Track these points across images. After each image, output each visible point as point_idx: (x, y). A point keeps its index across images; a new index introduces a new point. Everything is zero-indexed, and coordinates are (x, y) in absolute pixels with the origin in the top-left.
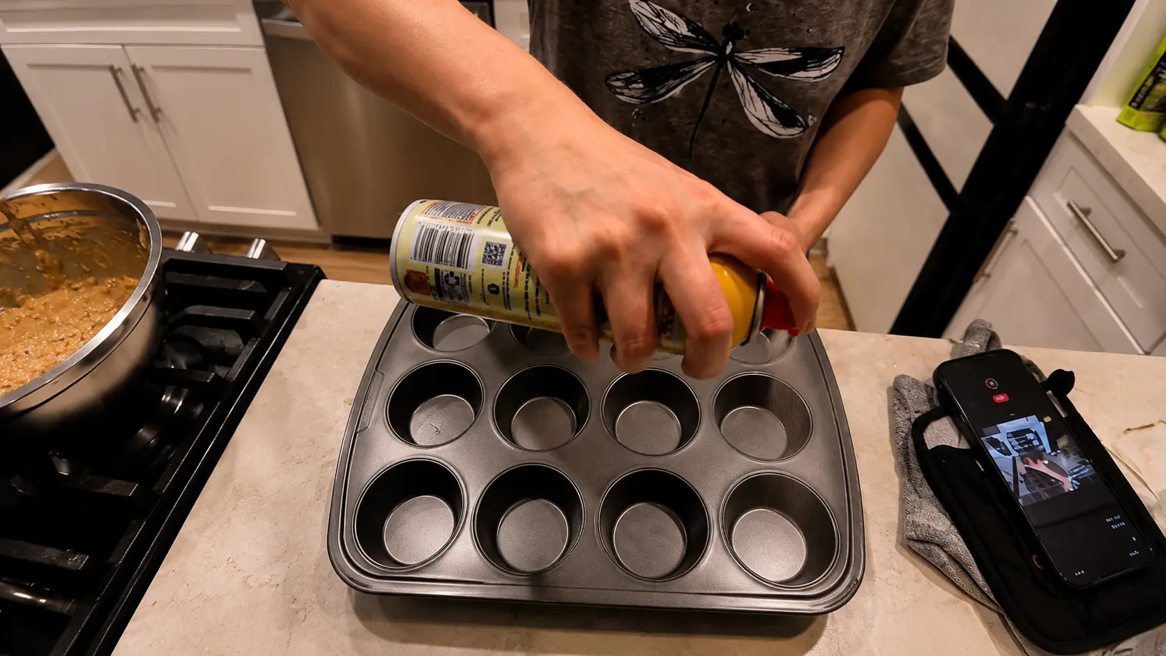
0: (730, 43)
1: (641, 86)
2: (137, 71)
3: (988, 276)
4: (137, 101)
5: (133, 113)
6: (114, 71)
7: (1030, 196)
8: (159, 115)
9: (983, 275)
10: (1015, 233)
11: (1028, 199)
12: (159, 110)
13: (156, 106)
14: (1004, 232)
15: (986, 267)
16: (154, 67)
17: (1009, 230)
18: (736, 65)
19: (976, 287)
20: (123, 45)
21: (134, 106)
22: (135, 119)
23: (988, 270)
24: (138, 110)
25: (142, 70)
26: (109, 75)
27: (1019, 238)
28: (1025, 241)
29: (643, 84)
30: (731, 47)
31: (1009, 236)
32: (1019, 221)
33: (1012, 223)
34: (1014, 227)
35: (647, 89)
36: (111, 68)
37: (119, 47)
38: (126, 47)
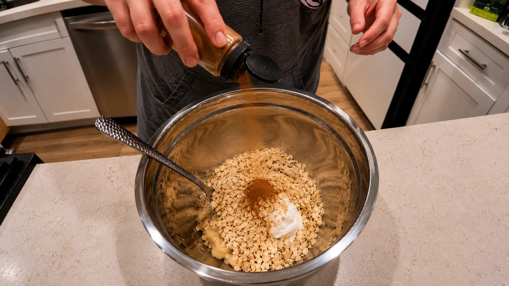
2: (16, 60)
3: (427, 84)
4: (17, 76)
5: (16, 82)
6: (5, 64)
8: (28, 79)
9: (424, 84)
10: (434, 67)
11: (438, 51)
12: (28, 77)
13: (26, 75)
14: (429, 67)
15: (425, 80)
16: (24, 56)
17: (432, 66)
19: (421, 90)
20: (8, 49)
21: (16, 78)
22: (16, 84)
24: (18, 80)
25: (18, 59)
26: (3, 65)
27: (437, 68)
28: (439, 69)
31: (432, 68)
32: (435, 60)
33: (433, 62)
34: (434, 64)
36: (3, 63)
37: (6, 51)
38: (10, 49)
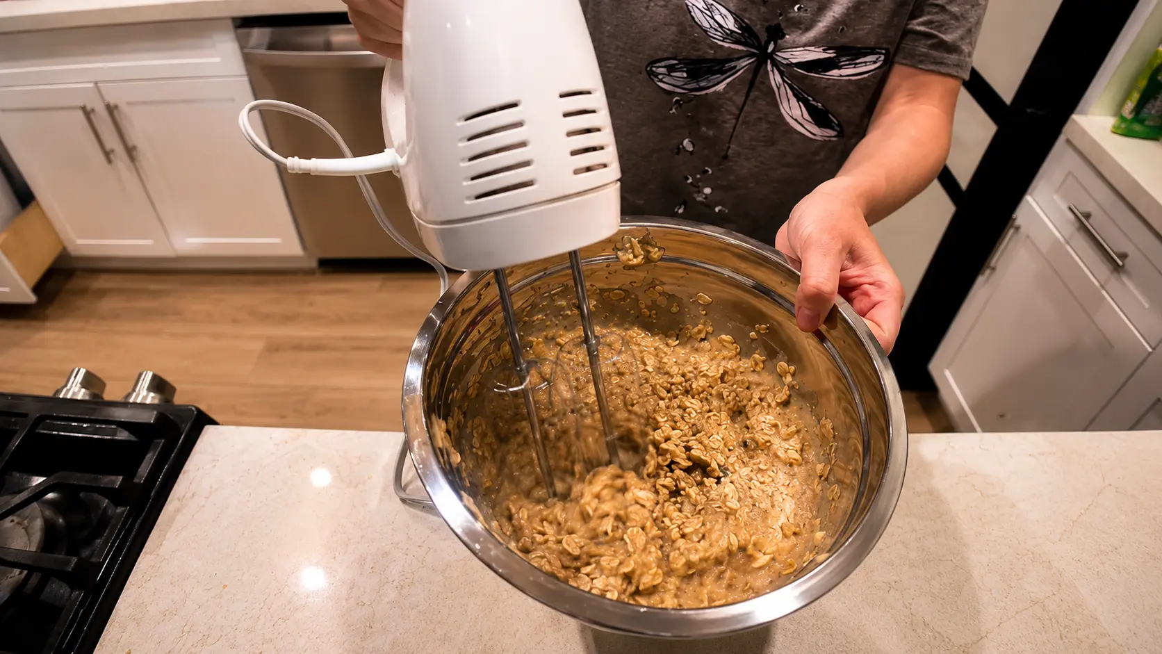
0: (772, 42)
1: (685, 75)
2: (111, 109)
3: (993, 269)
4: (112, 142)
5: (108, 155)
6: (88, 113)
7: (1030, 195)
8: (134, 153)
9: (988, 267)
10: (1018, 228)
11: (1028, 197)
12: (134, 148)
13: (130, 144)
14: (1007, 228)
15: (992, 259)
16: (129, 104)
17: (1012, 226)
18: (775, 64)
19: (980, 280)
20: (96, 83)
21: (108, 146)
22: (109, 161)
23: (993, 263)
24: (113, 151)
25: (116, 107)
26: (80, 114)
27: (1022, 233)
28: (1028, 237)
29: (687, 74)
30: (773, 46)
31: (1011, 231)
32: (1020, 215)
33: (1015, 219)
34: (1017, 223)
35: (689, 80)
36: (84, 109)
37: (91, 85)
38: (99, 85)
